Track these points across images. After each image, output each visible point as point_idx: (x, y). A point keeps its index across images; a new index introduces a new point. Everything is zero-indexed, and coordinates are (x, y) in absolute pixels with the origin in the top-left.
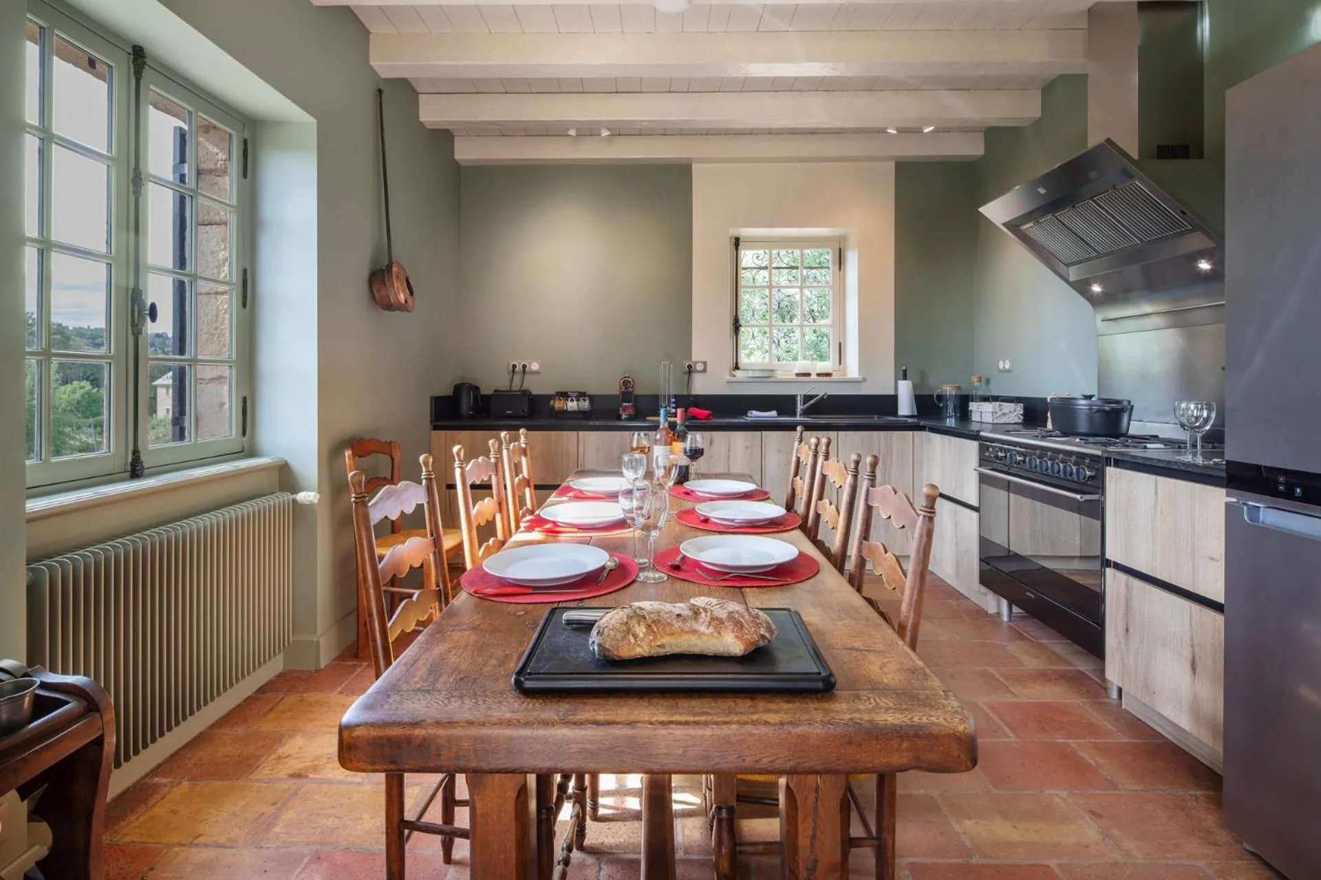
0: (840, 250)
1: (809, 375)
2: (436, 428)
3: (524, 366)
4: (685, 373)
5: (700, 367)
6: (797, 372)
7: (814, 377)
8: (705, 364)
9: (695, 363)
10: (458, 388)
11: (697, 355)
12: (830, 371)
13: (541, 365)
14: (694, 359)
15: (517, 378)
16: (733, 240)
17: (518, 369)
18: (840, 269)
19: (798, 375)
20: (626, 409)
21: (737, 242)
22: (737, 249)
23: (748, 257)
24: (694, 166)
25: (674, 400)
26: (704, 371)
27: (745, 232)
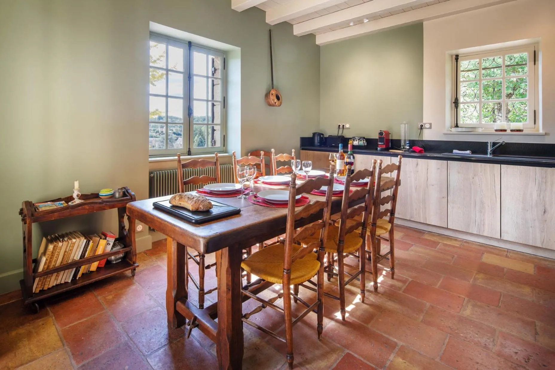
0: (535, 51)
1: (505, 131)
2: (303, 149)
3: (343, 126)
4: (419, 129)
5: (427, 126)
6: (495, 129)
7: (509, 132)
8: (431, 124)
9: (425, 124)
10: (314, 134)
11: (426, 120)
12: (521, 129)
13: (350, 126)
14: (424, 122)
15: (341, 131)
16: (454, 57)
17: (341, 127)
18: (535, 64)
19: (496, 130)
20: (381, 145)
21: (457, 57)
22: (457, 62)
23: (464, 64)
24: (424, 23)
25: (408, 142)
26: (430, 128)
27: (461, 51)
